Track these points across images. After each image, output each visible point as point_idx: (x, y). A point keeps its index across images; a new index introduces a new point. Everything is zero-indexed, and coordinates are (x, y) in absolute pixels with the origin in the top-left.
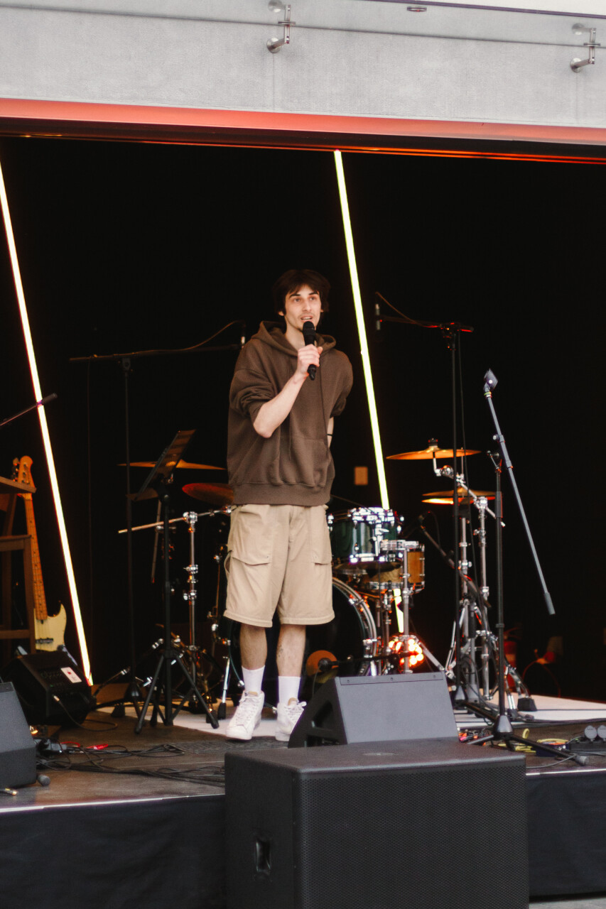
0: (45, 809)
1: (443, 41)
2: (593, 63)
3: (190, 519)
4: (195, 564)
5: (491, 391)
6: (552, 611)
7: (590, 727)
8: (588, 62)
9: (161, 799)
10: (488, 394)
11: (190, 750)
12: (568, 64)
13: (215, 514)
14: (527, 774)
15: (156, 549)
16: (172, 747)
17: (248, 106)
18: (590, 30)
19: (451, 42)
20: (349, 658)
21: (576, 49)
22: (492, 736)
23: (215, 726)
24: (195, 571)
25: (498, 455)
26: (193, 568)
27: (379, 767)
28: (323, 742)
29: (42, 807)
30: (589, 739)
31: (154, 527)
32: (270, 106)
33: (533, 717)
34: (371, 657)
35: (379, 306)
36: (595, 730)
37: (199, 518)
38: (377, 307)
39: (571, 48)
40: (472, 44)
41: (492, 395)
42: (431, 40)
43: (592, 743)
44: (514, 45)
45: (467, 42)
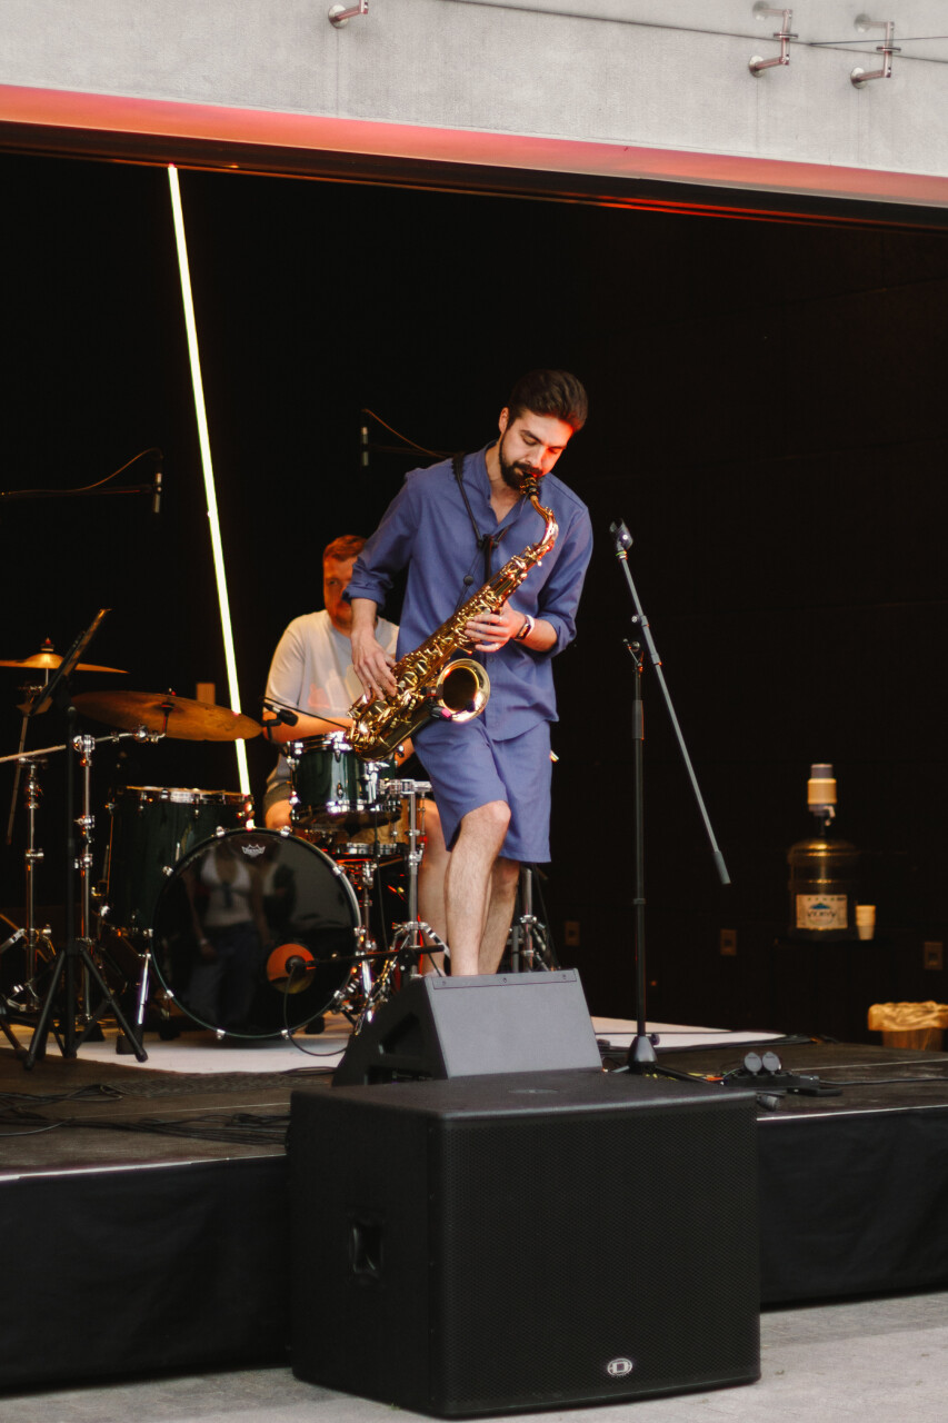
0: (21, 1180)
1: (575, 22)
2: (787, 63)
3: (84, 747)
4: (91, 814)
5: (625, 549)
6: (727, 879)
7: (752, 1054)
8: (779, 61)
9: (190, 1163)
10: (623, 555)
11: (135, 1092)
12: (746, 64)
13: (121, 739)
14: (759, 1119)
15: (16, 792)
16: (107, 1089)
17: (300, 107)
18: (783, 13)
19: (585, 23)
20: (334, 955)
21: (756, 43)
22: (627, 1068)
23: (142, 1058)
24: (90, 824)
25: (638, 645)
26: (87, 821)
27: (557, 1109)
28: (395, 1077)
29: (16, 1177)
30: (750, 1073)
31: (17, 760)
32: (332, 108)
33: (608, 1043)
34: (363, 954)
35: (368, 430)
36: (759, 1059)
37: (97, 745)
38: (365, 431)
39: (750, 41)
40: (614, 29)
41: (628, 555)
42: (558, 20)
43: (754, 1078)
44: (674, 33)
45: (608, 24)
